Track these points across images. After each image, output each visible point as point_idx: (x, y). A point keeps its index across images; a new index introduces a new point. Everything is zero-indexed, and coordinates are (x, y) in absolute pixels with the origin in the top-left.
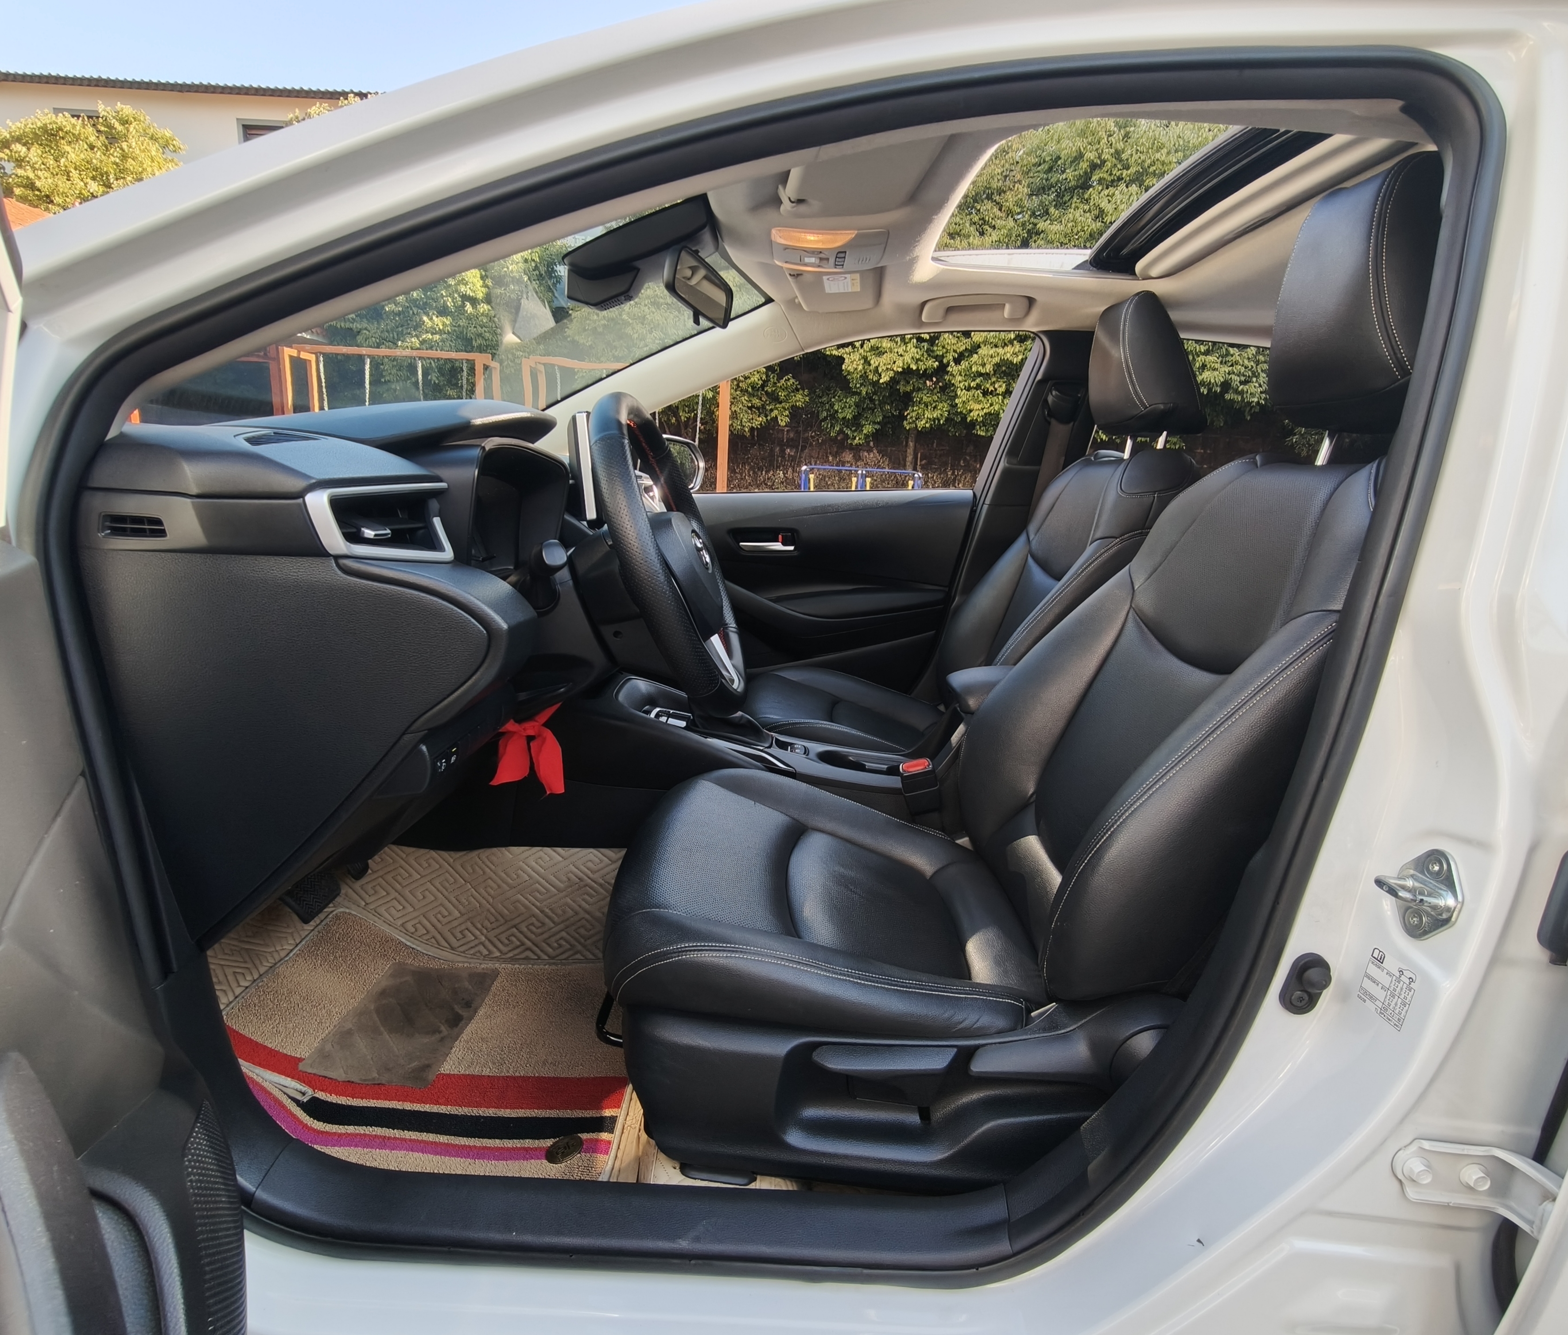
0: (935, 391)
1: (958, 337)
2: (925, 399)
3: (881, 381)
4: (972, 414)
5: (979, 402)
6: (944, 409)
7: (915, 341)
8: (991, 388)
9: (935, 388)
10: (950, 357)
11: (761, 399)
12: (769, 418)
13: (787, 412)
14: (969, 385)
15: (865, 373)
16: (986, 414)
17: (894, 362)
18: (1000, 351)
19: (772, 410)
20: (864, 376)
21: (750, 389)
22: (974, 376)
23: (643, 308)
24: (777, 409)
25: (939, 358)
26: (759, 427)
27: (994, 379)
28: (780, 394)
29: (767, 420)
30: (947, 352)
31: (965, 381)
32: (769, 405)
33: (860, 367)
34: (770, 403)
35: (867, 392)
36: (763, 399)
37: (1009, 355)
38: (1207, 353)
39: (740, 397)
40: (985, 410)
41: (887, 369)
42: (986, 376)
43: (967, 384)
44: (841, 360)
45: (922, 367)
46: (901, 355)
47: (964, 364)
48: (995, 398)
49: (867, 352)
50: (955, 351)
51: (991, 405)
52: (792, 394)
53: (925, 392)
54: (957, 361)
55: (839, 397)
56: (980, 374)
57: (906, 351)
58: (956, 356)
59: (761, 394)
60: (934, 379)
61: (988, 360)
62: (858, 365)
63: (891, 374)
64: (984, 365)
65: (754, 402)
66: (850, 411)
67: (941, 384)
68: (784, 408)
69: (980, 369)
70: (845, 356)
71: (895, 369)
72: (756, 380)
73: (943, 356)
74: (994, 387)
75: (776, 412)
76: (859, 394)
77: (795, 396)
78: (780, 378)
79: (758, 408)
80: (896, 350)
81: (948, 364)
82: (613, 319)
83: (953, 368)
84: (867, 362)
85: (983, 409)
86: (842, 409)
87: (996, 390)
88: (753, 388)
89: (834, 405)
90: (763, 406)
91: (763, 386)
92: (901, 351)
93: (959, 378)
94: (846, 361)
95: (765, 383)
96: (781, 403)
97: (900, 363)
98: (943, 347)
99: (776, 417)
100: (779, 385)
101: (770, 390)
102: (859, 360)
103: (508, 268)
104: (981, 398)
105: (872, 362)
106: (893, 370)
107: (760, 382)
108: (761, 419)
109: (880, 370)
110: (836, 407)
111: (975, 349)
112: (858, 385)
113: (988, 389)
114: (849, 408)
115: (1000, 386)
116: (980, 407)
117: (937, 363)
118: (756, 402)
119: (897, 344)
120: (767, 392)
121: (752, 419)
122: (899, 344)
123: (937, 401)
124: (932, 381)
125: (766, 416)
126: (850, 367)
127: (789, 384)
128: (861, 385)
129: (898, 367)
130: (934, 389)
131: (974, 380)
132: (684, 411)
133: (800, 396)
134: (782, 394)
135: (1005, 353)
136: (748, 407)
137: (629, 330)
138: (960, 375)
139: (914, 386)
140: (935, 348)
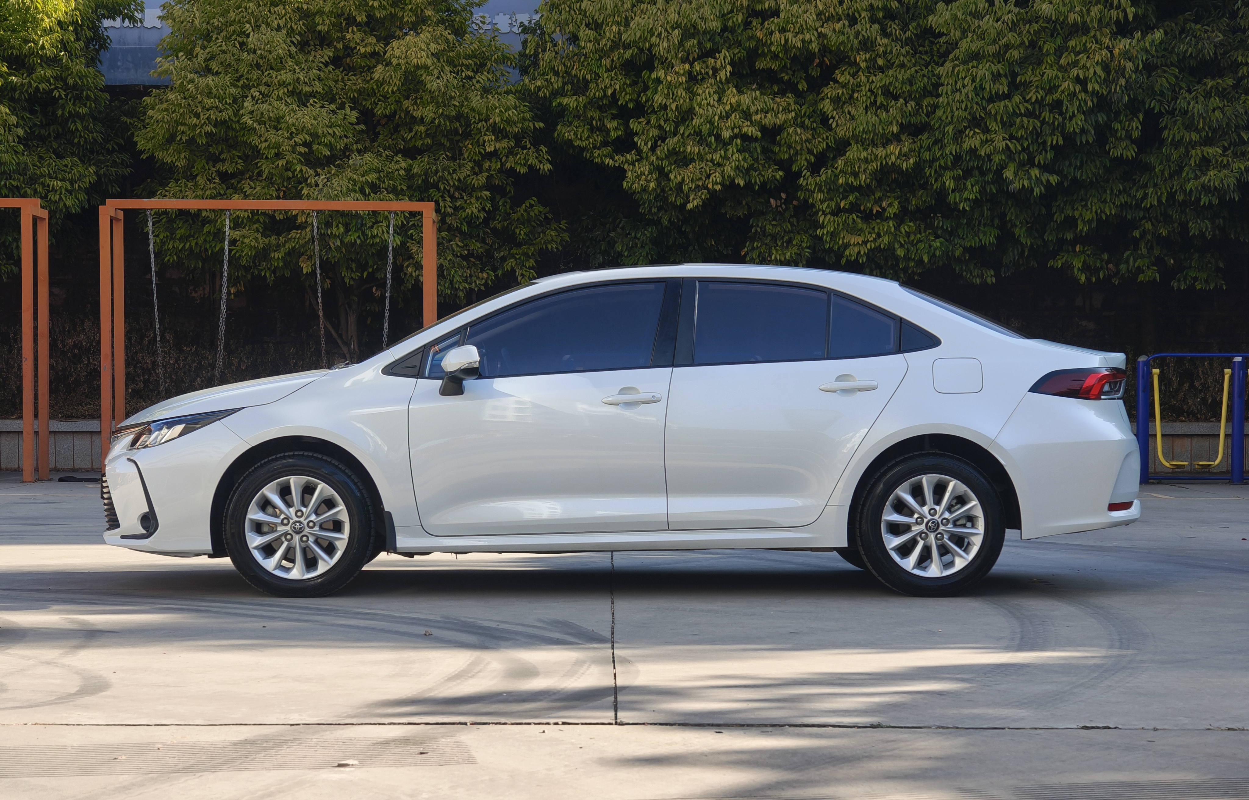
0: (787, 215)
1: (814, 129)
2: (769, 228)
3: (689, 206)
4: (847, 252)
5: (859, 232)
6: (804, 245)
7: (739, 141)
8: (876, 209)
9: (787, 209)
10: (802, 161)
11: (483, 241)
12: (500, 273)
13: (532, 261)
14: (838, 205)
15: (663, 190)
16: (870, 250)
17: (708, 176)
18: (880, 152)
19: (504, 259)
20: (661, 195)
21: (465, 228)
22: (845, 191)
23: (276, 104)
24: (513, 256)
25: (784, 165)
26: (483, 288)
27: (878, 194)
28: (518, 231)
29: (496, 276)
30: (796, 154)
31: (831, 199)
32: (499, 250)
33: (652, 185)
34: (500, 247)
35: (670, 221)
36: (489, 241)
37: (893, 158)
38: (1208, 142)
39: (450, 241)
40: (869, 246)
41: (697, 187)
42: (864, 191)
43: (833, 204)
44: (620, 173)
45: (758, 181)
46: (719, 165)
47: (825, 174)
48: (885, 223)
49: (662, 160)
50: (810, 152)
51: (879, 235)
52: (540, 230)
53: (770, 216)
54: (815, 168)
55: (623, 228)
56: (850, 188)
57: (726, 158)
58: (812, 159)
59: (484, 233)
60: (783, 195)
61: (859, 167)
62: (648, 181)
63: (704, 194)
64: (856, 175)
65: (472, 247)
66: (644, 254)
67: (795, 203)
68: (526, 255)
69: (851, 180)
70: (626, 167)
71: (710, 186)
72: (475, 211)
73: (791, 161)
74: (881, 207)
75: (511, 263)
76: (658, 223)
77: (544, 232)
78: (516, 202)
79: (479, 258)
80: (709, 157)
81: (799, 174)
82: (224, 122)
83: (807, 181)
84: (663, 175)
85: (865, 243)
86: (629, 249)
87: (884, 210)
88: (469, 224)
89: (615, 242)
90: (489, 254)
91: (486, 221)
92: (717, 157)
93: (819, 196)
94: (629, 174)
95: (490, 216)
96: (519, 245)
97: (716, 177)
98: (790, 147)
99: (513, 271)
100: (515, 216)
101: (499, 226)
102: (650, 173)
103: (36, 43)
104: (860, 224)
105: (672, 176)
106: (706, 188)
107: (482, 215)
108: (485, 275)
109: (685, 188)
110: (619, 247)
111: (842, 146)
112: (654, 210)
113: (871, 210)
114: (642, 247)
115: (890, 205)
116: (860, 240)
117: (781, 173)
118: (476, 246)
119: (710, 147)
120: (494, 230)
121: (471, 276)
122: (713, 147)
123: (790, 232)
124: (781, 198)
125: (494, 270)
126: (636, 185)
127: (532, 214)
128: (660, 209)
129: (715, 181)
130: (784, 211)
131: (845, 198)
132: (349, 268)
133: (553, 233)
134: (521, 233)
135: (886, 155)
136: (463, 257)
137: (255, 140)
138: (820, 190)
139: (749, 208)
140: (776, 149)
